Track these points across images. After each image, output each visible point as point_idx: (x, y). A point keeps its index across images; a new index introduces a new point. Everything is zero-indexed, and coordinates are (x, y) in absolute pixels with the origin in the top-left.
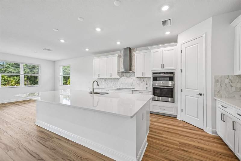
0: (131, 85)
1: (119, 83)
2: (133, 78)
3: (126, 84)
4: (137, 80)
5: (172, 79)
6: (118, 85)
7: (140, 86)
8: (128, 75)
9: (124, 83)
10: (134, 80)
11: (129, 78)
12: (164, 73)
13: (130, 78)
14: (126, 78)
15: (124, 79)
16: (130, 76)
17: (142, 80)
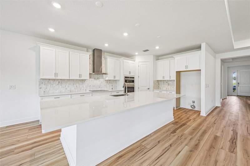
0: (99, 87)
1: (84, 86)
2: (101, 80)
3: (94, 86)
4: (105, 82)
5: (133, 81)
6: (84, 88)
7: (107, 87)
8: (96, 77)
9: (91, 86)
10: (102, 82)
11: (96, 80)
12: (130, 78)
13: (98, 80)
14: (93, 80)
15: (92, 81)
16: (98, 78)
17: (109, 82)
